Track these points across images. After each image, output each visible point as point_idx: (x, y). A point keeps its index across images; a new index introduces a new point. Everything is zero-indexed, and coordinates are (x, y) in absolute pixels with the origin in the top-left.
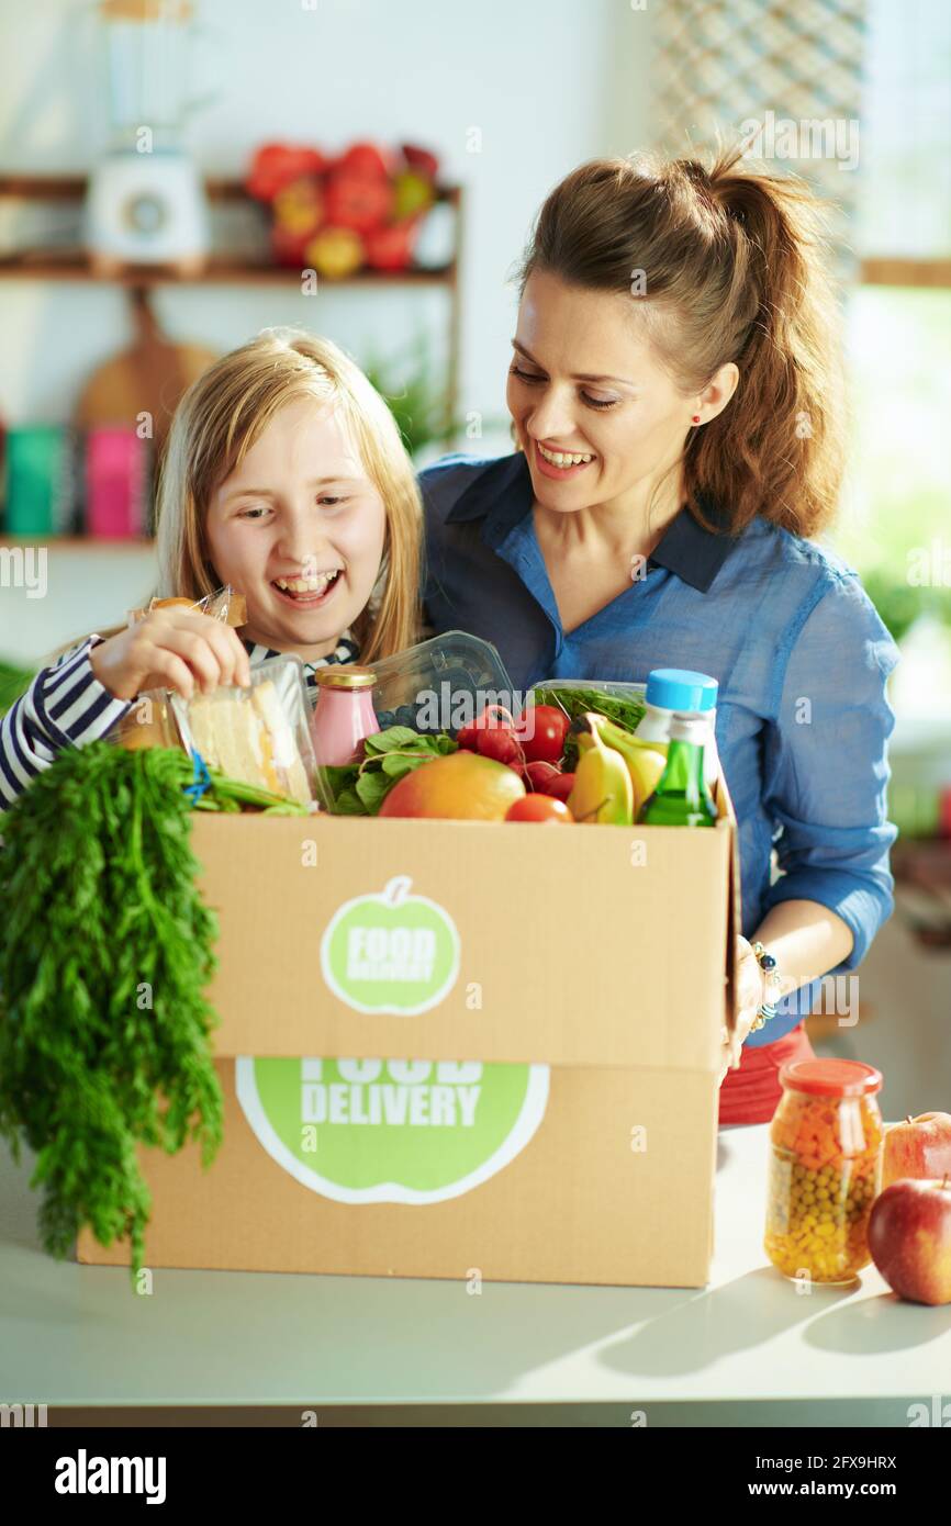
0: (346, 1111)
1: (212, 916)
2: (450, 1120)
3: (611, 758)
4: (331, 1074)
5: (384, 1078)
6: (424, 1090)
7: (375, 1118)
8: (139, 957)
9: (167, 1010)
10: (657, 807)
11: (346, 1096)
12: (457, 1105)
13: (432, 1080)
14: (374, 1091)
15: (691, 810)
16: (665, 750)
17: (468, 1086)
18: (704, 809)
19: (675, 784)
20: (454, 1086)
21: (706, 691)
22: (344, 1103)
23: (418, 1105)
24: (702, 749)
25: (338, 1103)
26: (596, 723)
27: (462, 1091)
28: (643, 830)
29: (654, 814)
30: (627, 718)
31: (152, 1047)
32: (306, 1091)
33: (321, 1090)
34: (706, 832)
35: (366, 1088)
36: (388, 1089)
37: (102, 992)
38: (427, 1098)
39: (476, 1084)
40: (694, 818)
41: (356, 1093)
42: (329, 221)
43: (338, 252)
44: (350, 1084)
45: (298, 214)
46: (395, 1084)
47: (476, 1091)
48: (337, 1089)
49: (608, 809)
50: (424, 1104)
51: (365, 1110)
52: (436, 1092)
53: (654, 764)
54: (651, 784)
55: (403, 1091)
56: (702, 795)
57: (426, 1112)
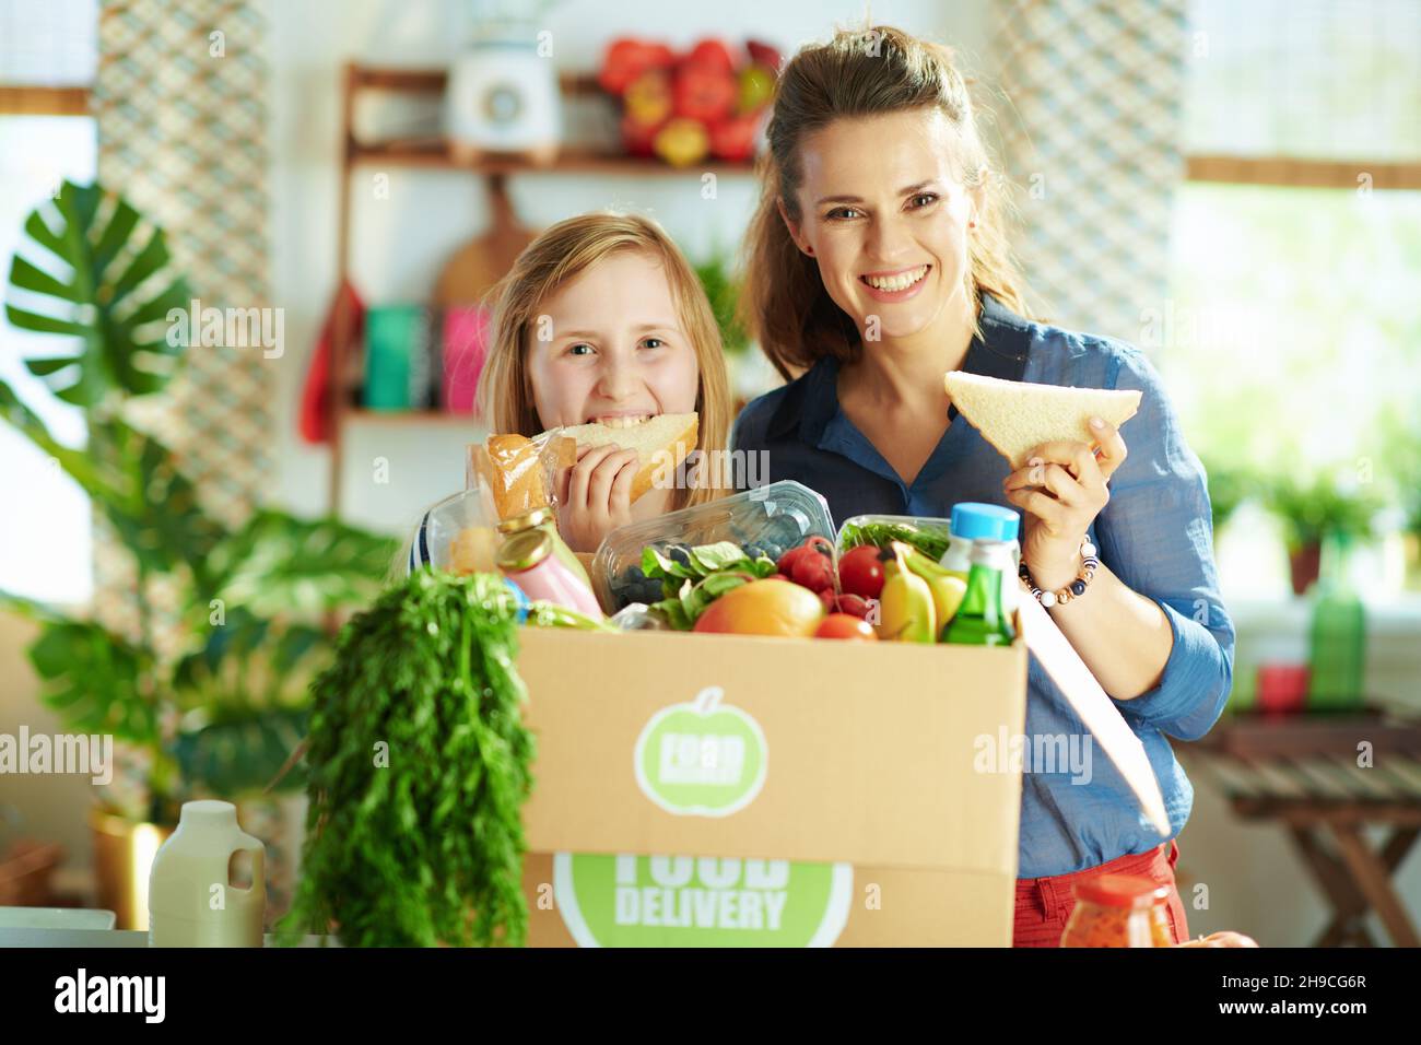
0: (658, 913)
1: (531, 739)
2: (757, 924)
3: (916, 584)
4: (644, 879)
5: (695, 882)
6: (732, 895)
7: (686, 921)
8: (462, 775)
9: (486, 828)
10: (958, 627)
11: (658, 899)
12: (764, 910)
13: (740, 885)
14: (686, 895)
15: (989, 631)
16: (966, 577)
17: (775, 892)
18: (1002, 630)
19: (974, 607)
20: (761, 891)
21: (1008, 523)
22: (656, 906)
23: (727, 909)
24: (1000, 574)
25: (651, 906)
26: (903, 552)
27: (768, 896)
28: (944, 649)
29: (954, 634)
30: (933, 550)
31: (467, 860)
32: (621, 895)
33: (634, 893)
34: (1004, 651)
35: (677, 892)
36: (699, 893)
37: (426, 805)
38: (735, 902)
39: (782, 890)
40: (993, 638)
41: (668, 896)
42: (676, 113)
43: (684, 143)
44: (662, 888)
45: (648, 106)
46: (705, 888)
47: (782, 897)
48: (650, 893)
49: (911, 631)
50: (732, 908)
51: (677, 913)
52: (744, 896)
53: (955, 589)
54: (952, 607)
55: (712, 895)
56: (1000, 618)
57: (735, 916)
